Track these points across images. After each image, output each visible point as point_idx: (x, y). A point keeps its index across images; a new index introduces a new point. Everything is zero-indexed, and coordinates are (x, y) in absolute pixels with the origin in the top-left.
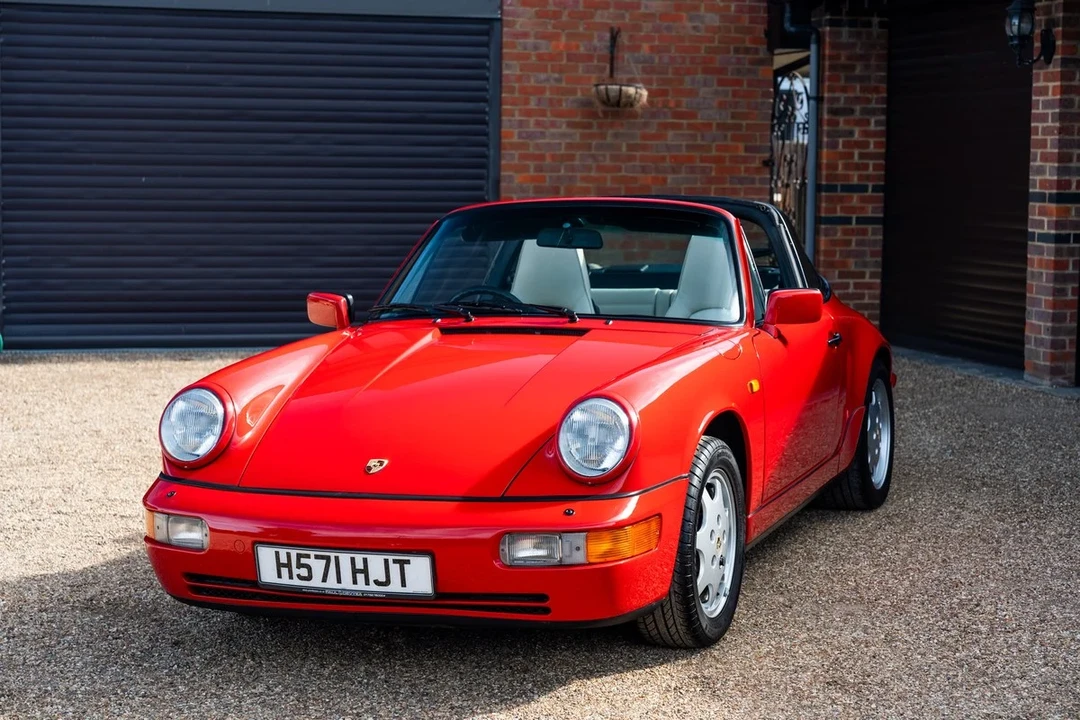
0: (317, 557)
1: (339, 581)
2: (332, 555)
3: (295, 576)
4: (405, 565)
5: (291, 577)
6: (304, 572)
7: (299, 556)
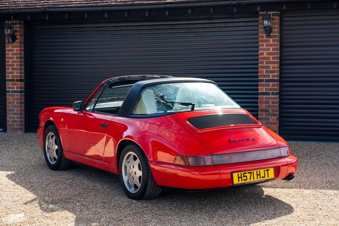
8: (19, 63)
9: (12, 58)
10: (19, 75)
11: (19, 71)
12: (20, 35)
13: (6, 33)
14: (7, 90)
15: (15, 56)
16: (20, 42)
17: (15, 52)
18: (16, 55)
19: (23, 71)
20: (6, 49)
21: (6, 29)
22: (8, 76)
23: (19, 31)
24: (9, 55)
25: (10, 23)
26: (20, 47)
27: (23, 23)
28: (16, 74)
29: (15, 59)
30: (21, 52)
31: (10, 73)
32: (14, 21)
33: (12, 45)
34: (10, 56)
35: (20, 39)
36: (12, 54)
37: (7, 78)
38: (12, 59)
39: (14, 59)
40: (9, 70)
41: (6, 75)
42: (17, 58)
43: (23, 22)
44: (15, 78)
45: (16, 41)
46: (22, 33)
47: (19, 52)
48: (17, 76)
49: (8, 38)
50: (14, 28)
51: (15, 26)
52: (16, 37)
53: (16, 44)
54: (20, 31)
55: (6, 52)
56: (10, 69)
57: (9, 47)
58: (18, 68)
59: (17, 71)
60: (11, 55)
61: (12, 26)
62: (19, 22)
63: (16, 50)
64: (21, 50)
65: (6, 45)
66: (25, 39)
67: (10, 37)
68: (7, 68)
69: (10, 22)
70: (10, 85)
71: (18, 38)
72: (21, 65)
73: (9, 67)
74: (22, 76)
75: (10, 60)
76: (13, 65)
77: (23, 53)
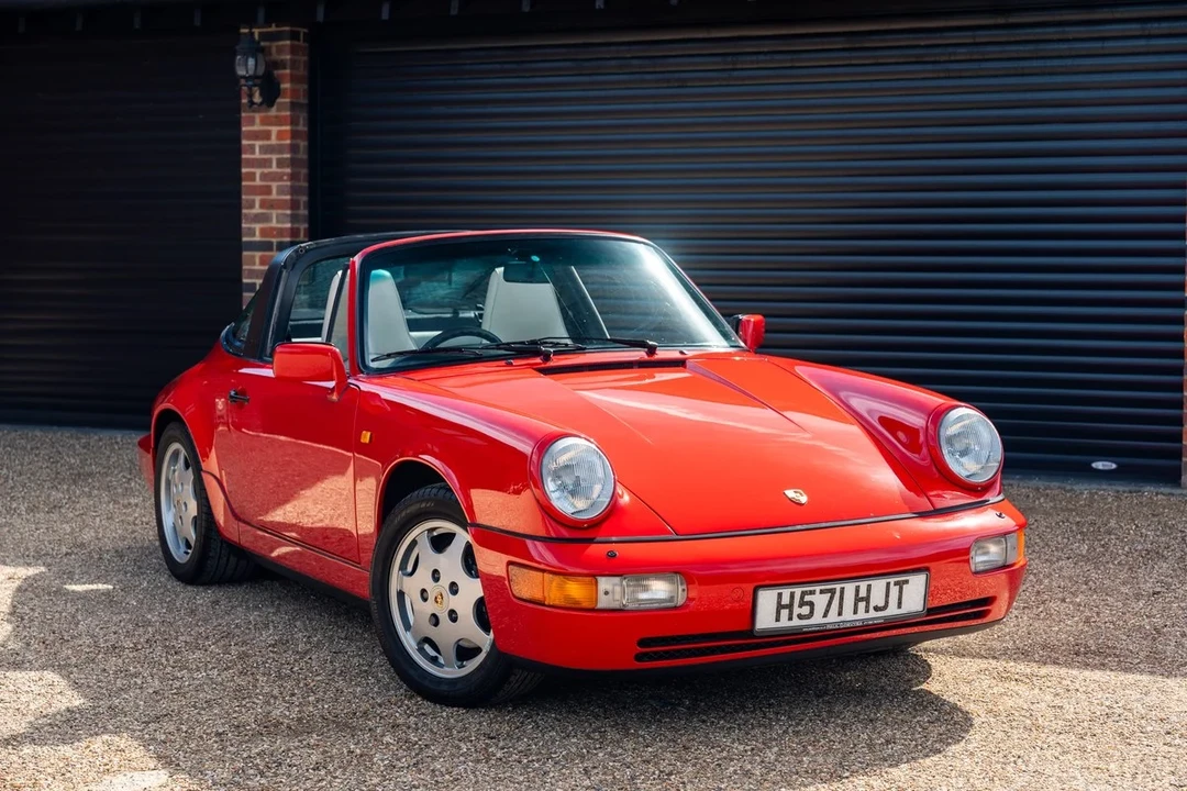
0: (822, 592)
1: (840, 614)
2: (838, 587)
3: (795, 616)
4: (904, 586)
5: (790, 619)
6: (805, 610)
7: (803, 594)
8: (289, 183)
9: (265, 163)
10: (289, 225)
11: (289, 212)
12: (293, 79)
13: (241, 72)
14: (245, 281)
15: (274, 157)
16: (293, 106)
17: (274, 141)
18: (280, 152)
19: (303, 212)
20: (244, 129)
21: (238, 57)
22: (249, 229)
23: (289, 63)
24: (253, 153)
25: (256, 37)
26: (293, 122)
27: (305, 33)
28: (278, 222)
29: (274, 168)
30: (294, 142)
31: (257, 218)
32: (273, 28)
33: (263, 114)
34: (257, 155)
35: (294, 92)
36: (264, 149)
37: (244, 239)
38: (265, 167)
39: (271, 167)
40: (253, 206)
41: (244, 225)
42: (280, 163)
43: (306, 30)
44: (274, 237)
45: (279, 100)
46: (302, 72)
47: (288, 142)
48: (281, 232)
49: (250, 88)
50: (271, 54)
51: (275, 44)
52: (279, 84)
53: (278, 110)
54: (294, 64)
55: (244, 142)
56: (257, 205)
57: (252, 123)
58: (286, 201)
59: (280, 211)
60: (260, 153)
61: (262, 44)
62: (287, 28)
63: (279, 133)
64: (294, 135)
65: (243, 115)
66: (312, 93)
67: (255, 85)
68: (247, 201)
69: (256, 31)
70: (254, 264)
71: (286, 89)
72: (294, 191)
73: (252, 197)
74: (298, 229)
75: (258, 172)
76: (268, 190)
77: (303, 144)
